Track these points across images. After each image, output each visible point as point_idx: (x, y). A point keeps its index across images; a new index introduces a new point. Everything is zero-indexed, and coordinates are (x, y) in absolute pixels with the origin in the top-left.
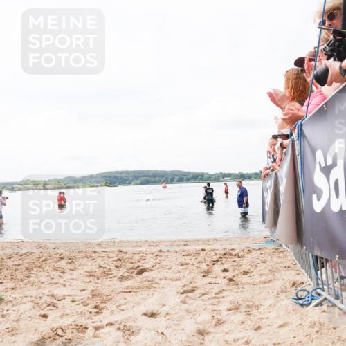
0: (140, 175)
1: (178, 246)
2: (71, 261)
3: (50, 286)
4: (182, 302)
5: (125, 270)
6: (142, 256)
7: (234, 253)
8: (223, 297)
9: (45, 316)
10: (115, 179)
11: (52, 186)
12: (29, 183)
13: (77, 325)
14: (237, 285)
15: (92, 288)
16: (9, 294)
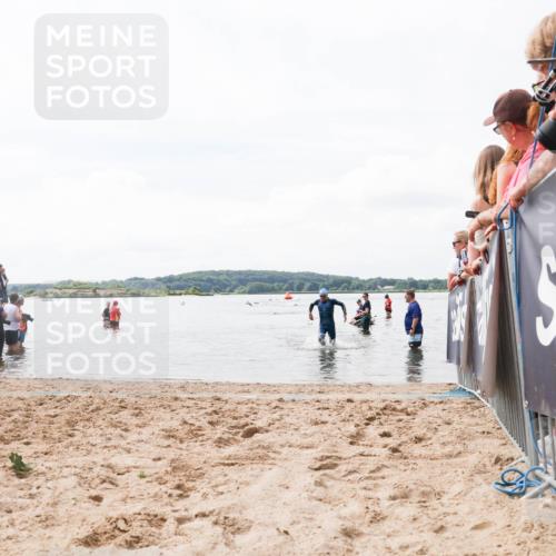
0: (250, 277)
1: (309, 393)
2: (138, 413)
3: (106, 450)
4: (316, 483)
5: (225, 429)
6: (252, 408)
10: (209, 284)
11: (109, 293)
12: (71, 285)
13: (149, 515)
14: (405, 458)
15: (172, 456)
16: (39, 461)
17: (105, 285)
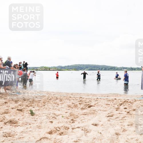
0: (89, 66)
1: (105, 97)
2: (61, 100)
3: (53, 110)
4: (108, 120)
5: (83, 105)
6: (90, 100)
7: (129, 101)
8: (125, 120)
9: (52, 122)
10: (78, 68)
11: (53, 70)
12: (43, 67)
13: (65, 127)
14: (131, 115)
15: (70, 112)
16: (37, 112)
17: (52, 68)
